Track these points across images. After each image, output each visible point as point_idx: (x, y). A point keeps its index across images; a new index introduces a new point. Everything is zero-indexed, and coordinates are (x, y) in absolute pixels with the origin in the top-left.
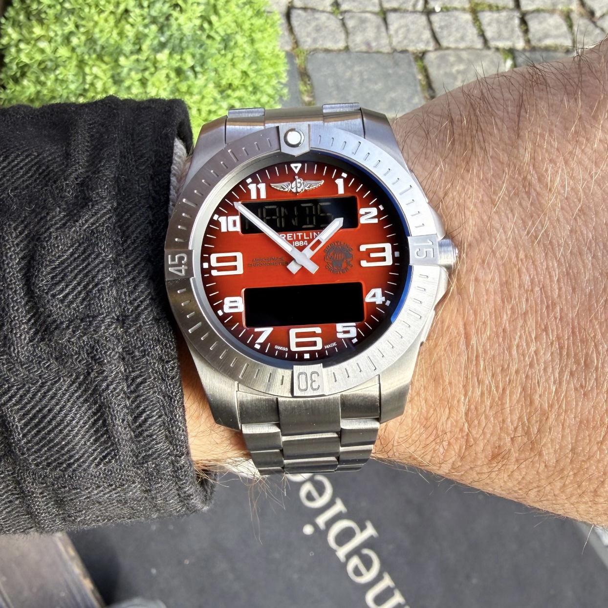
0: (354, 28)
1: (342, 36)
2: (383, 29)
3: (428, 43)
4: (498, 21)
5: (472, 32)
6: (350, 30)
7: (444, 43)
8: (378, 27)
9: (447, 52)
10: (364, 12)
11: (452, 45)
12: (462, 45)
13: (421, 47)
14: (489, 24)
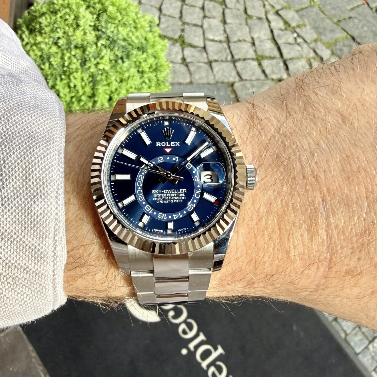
0: (194, 71)
1: (188, 76)
2: (210, 71)
3: (235, 78)
4: (272, 65)
5: (258, 71)
6: (192, 73)
7: (244, 77)
8: (207, 70)
9: (246, 82)
10: (199, 62)
11: (248, 78)
12: (254, 78)
13: (231, 80)
14: (267, 66)
